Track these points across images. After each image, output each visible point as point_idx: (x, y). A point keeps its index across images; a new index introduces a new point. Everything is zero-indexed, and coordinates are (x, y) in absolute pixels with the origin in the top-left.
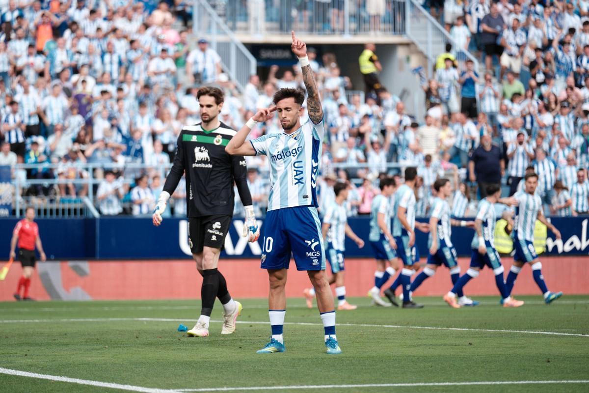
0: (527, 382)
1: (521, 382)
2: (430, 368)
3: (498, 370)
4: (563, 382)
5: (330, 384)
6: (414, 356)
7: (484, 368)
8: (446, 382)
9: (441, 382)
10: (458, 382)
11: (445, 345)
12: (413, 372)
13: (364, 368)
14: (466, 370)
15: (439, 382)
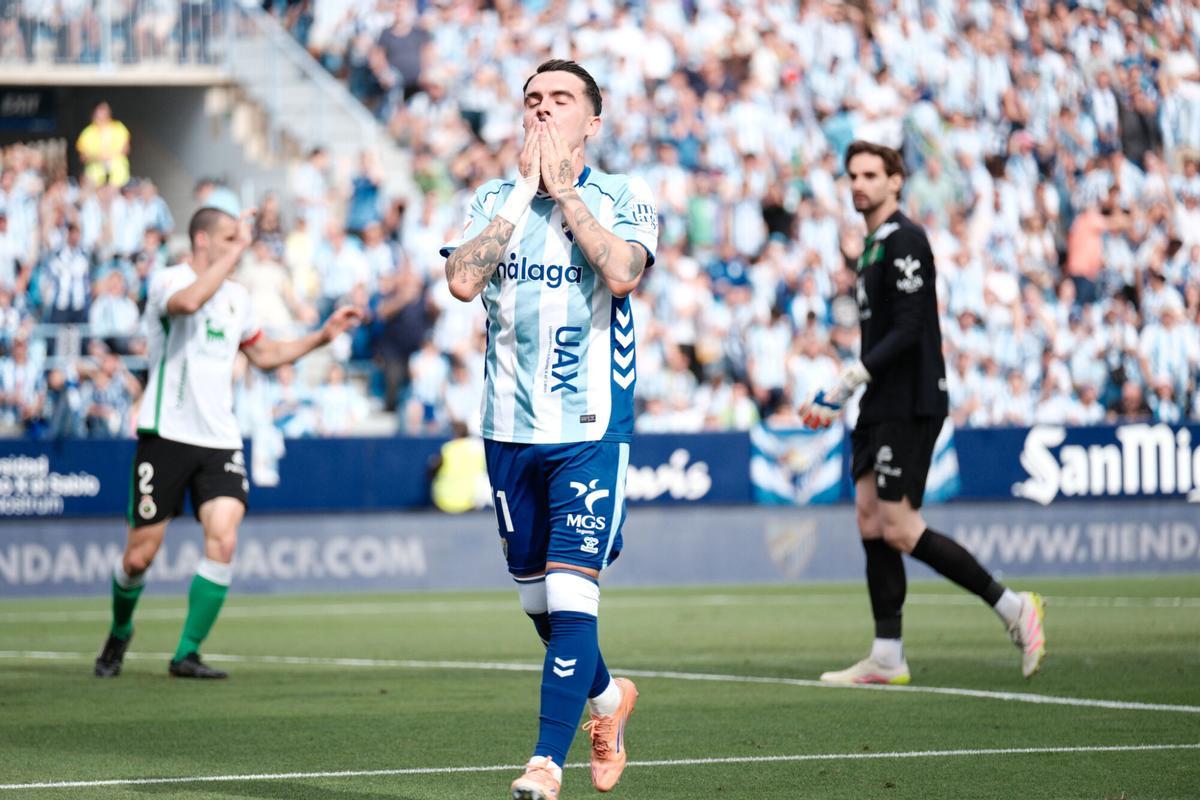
0: (506, 767)
1: (495, 768)
2: (309, 743)
3: (445, 745)
4: (576, 765)
5: (112, 779)
6: (273, 719)
7: (417, 740)
8: (345, 770)
9: (335, 771)
10: (370, 770)
11: (332, 694)
12: (277, 751)
13: (175, 743)
14: (381, 746)
15: (332, 771)
